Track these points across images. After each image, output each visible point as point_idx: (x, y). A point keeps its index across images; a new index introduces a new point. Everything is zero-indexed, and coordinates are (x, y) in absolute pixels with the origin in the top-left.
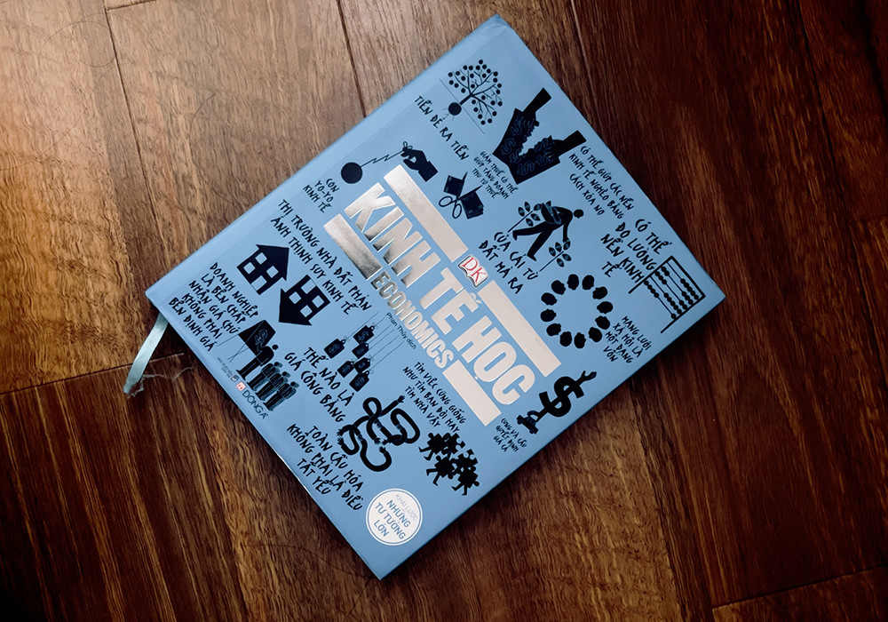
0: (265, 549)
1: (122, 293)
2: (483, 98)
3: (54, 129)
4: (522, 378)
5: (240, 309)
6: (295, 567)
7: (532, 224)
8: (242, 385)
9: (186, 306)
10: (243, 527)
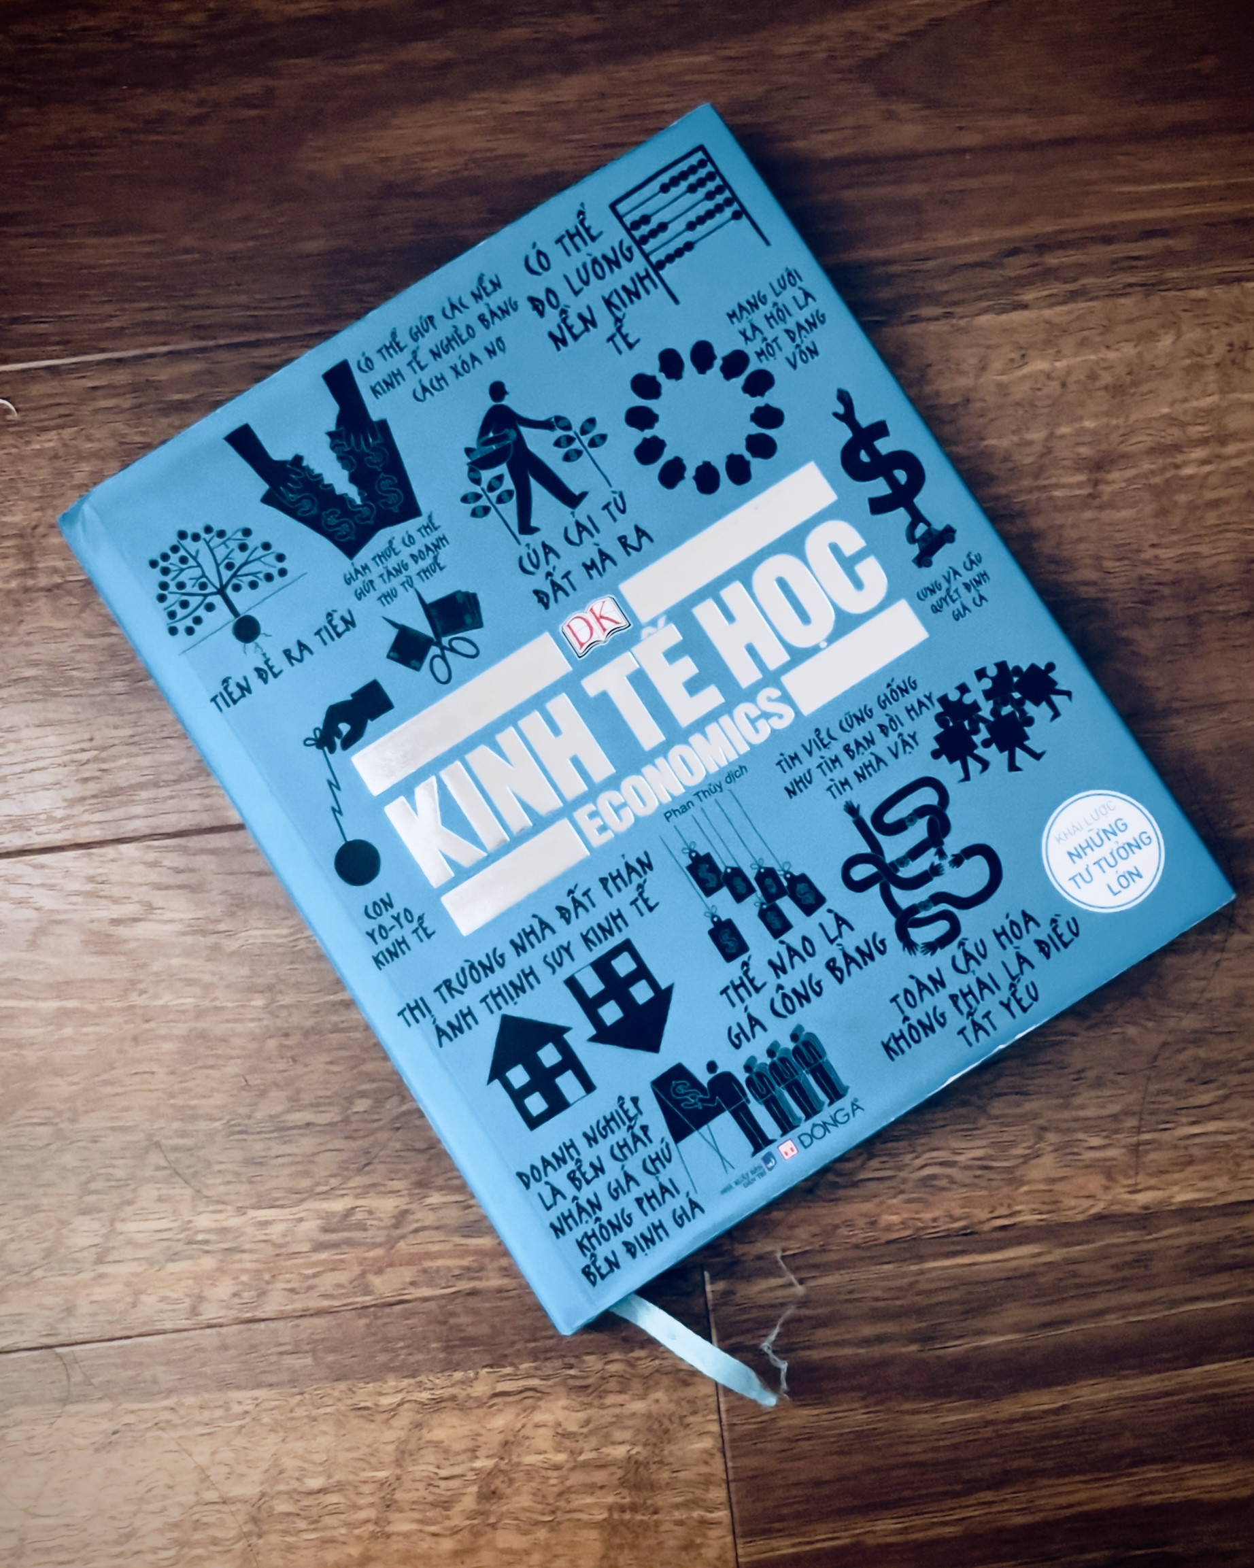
0: (1148, 1143)
1: (562, 1389)
2: (230, 566)
3: (192, 1499)
4: (835, 548)
5: (621, 1134)
6: (1191, 1080)
7: (510, 493)
8: (786, 1148)
9: (603, 1251)
10: (1094, 1183)
